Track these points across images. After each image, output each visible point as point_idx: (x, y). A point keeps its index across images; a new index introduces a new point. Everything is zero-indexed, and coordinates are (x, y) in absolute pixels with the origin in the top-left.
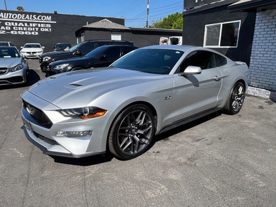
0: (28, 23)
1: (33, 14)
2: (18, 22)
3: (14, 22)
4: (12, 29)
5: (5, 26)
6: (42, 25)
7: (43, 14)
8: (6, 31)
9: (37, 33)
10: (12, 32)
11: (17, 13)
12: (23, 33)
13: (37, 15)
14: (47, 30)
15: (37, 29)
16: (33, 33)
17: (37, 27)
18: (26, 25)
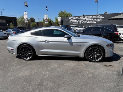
0: (93, 19)
1: (95, 15)
2: (90, 19)
3: (89, 19)
4: (88, 22)
5: (86, 21)
6: (98, 19)
7: (99, 15)
8: (86, 22)
9: (96, 22)
10: (87, 23)
11: (90, 16)
12: (91, 23)
13: (97, 15)
14: (100, 21)
15: (96, 21)
16: (94, 22)
17: (96, 20)
18: (92, 20)
